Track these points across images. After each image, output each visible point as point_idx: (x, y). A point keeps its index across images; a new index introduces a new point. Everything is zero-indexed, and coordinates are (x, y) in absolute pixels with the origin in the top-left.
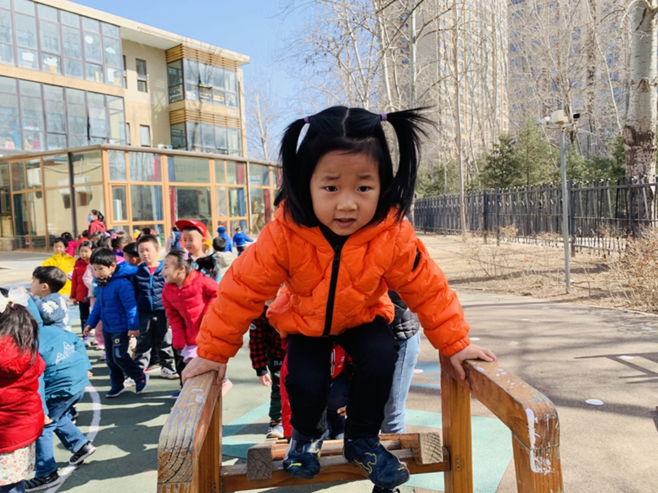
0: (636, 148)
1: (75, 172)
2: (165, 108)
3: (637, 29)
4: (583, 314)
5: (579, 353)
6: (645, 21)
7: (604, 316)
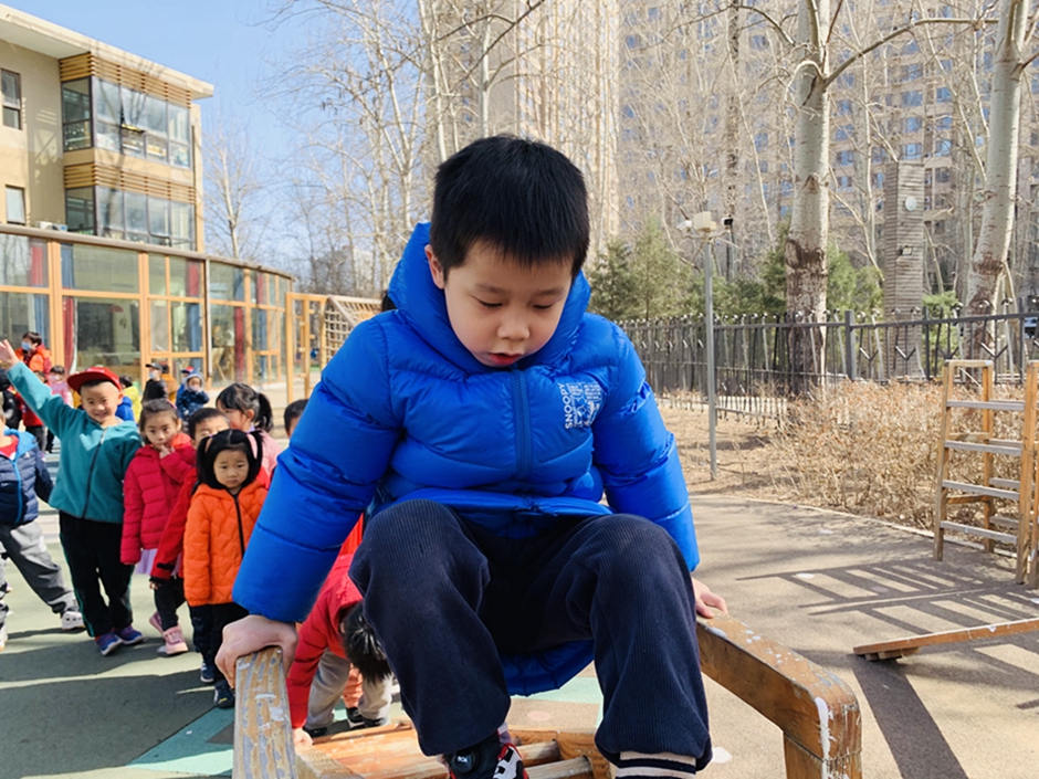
0: (801, 271)
2: (54, 160)
3: (804, 104)
6: (814, 93)
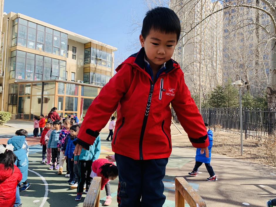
0: (272, 96)
1: (44, 89)
2: (82, 66)
3: (272, 50)
4: (247, 165)
5: (243, 182)
7: (256, 167)
